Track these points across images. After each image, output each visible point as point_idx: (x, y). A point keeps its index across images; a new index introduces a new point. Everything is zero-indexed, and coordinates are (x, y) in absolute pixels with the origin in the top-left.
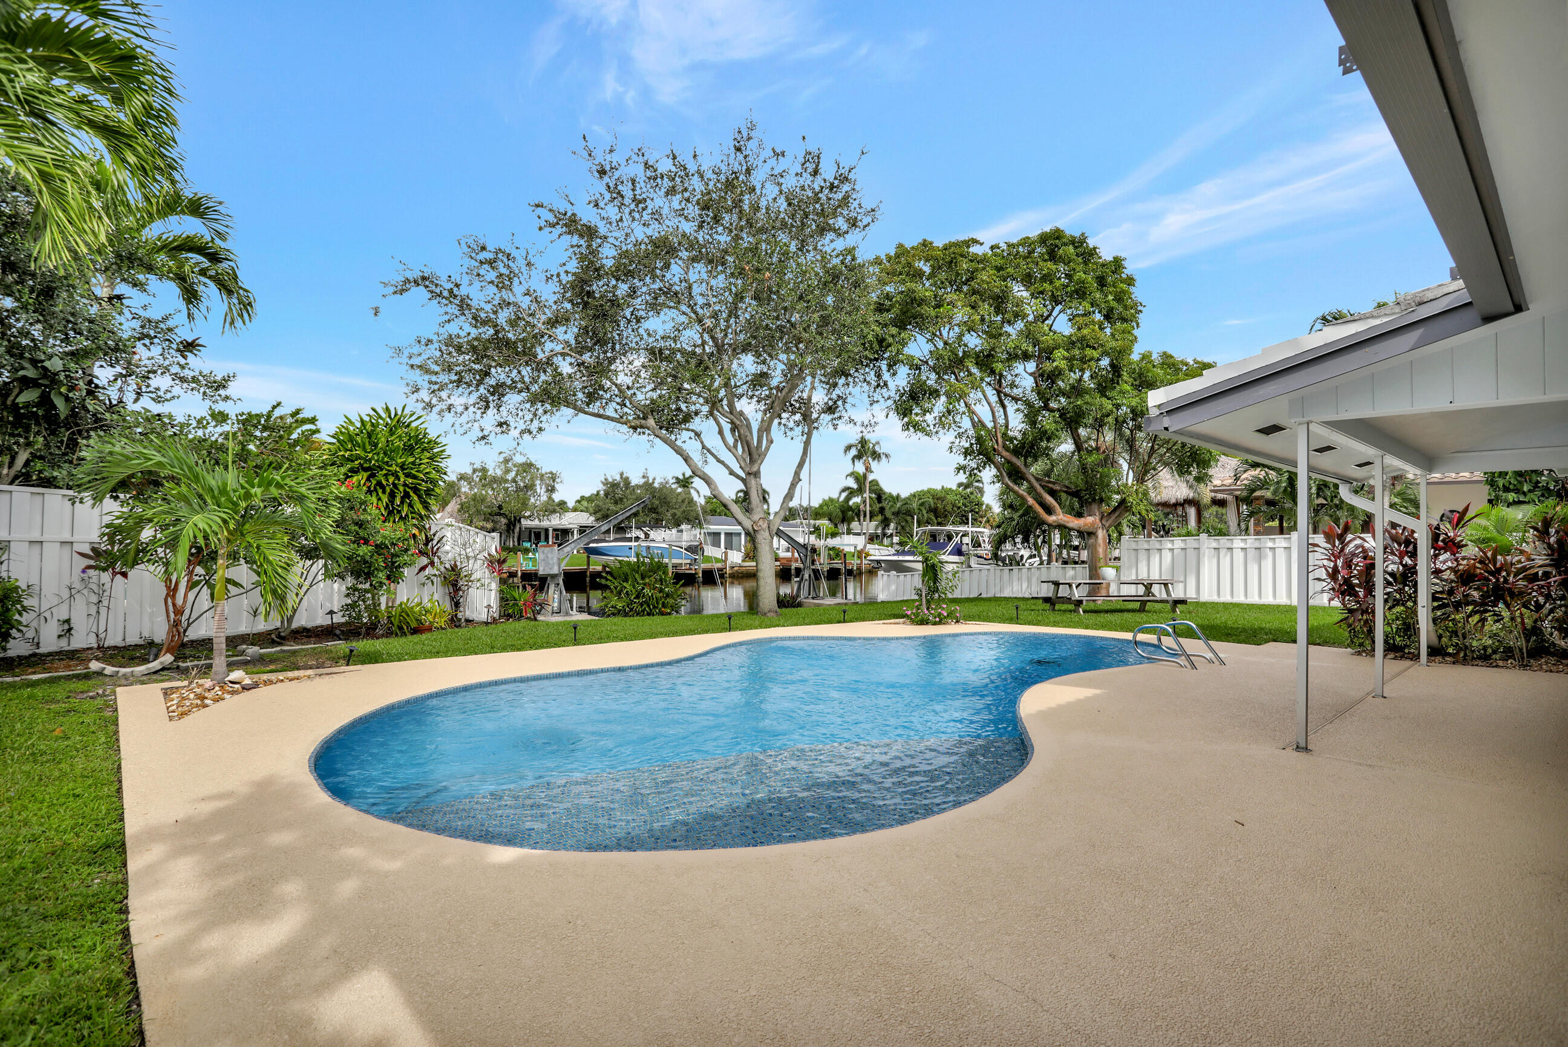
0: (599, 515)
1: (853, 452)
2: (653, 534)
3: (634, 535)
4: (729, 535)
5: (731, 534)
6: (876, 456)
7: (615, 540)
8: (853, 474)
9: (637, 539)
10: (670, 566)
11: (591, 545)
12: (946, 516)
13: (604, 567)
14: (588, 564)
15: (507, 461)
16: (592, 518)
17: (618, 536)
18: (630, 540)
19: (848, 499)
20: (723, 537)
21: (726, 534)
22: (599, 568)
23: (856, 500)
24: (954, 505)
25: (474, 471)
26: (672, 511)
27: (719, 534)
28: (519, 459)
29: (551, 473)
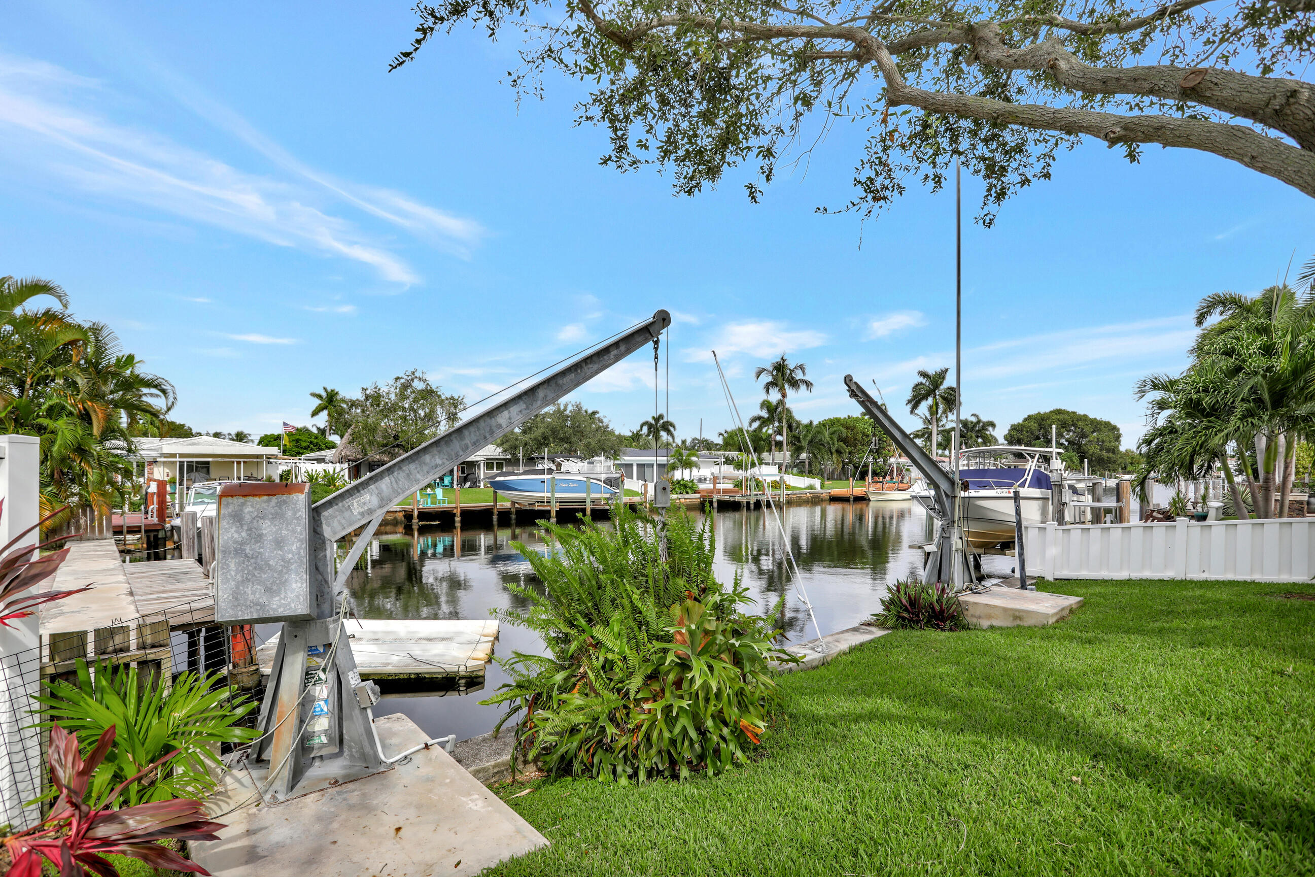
0: (506, 446)
1: (766, 378)
2: (567, 465)
3: (546, 467)
4: (641, 466)
5: (643, 465)
6: (795, 384)
7: (525, 473)
8: (766, 405)
9: (550, 471)
10: (588, 501)
11: (498, 479)
12: (855, 445)
13: (513, 503)
14: (495, 500)
15: (405, 387)
16: (500, 450)
17: (527, 468)
18: (542, 472)
19: (760, 428)
20: (635, 468)
21: (638, 465)
22: (508, 505)
23: (769, 430)
24: (864, 434)
25: (367, 397)
26: (585, 441)
27: (632, 465)
28: (418, 385)
29: (452, 398)
